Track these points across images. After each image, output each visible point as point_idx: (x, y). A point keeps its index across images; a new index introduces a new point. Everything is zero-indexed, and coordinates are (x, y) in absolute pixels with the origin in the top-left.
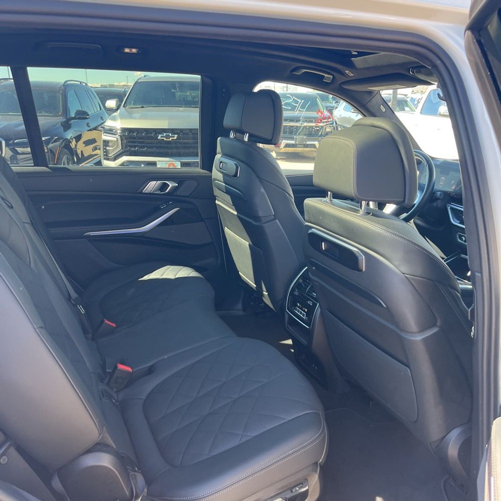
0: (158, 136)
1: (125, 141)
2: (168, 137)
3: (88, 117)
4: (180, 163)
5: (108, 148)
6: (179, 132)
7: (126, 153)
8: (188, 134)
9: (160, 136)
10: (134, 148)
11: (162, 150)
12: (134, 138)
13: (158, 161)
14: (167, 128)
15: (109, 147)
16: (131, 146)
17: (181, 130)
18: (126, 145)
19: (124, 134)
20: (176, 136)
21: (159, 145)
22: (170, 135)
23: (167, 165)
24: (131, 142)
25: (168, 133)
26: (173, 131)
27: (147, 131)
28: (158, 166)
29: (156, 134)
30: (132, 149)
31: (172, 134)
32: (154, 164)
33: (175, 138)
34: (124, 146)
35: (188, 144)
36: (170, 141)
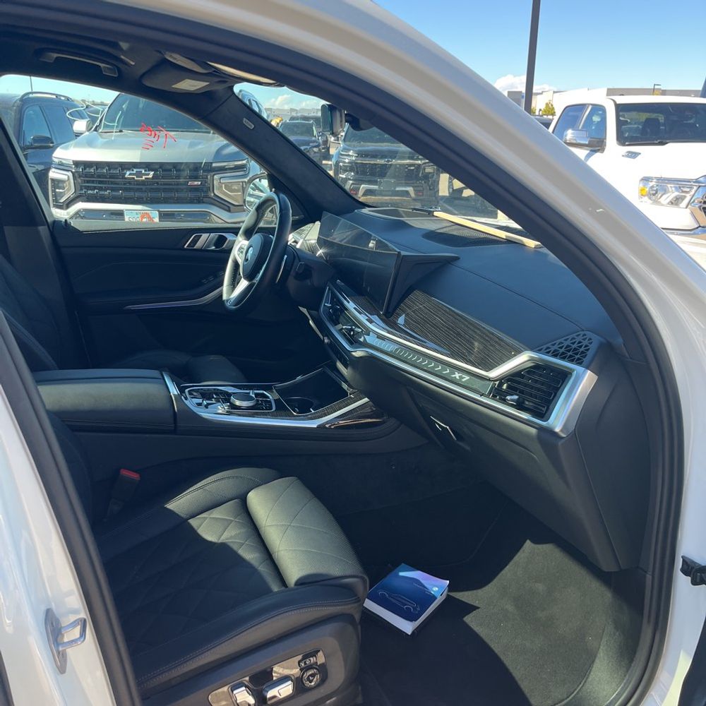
0: (125, 174)
1: (80, 181)
2: (139, 175)
3: (51, 145)
4: (157, 212)
5: (57, 190)
6: (157, 167)
7: (81, 198)
8: (170, 170)
9: (128, 173)
10: (91, 190)
11: (131, 194)
12: (92, 176)
13: (126, 210)
14: (138, 161)
15: (59, 189)
16: (88, 188)
17: (161, 165)
18: (81, 186)
19: (78, 170)
20: (152, 173)
21: (128, 186)
22: (143, 172)
23: (139, 216)
24: (88, 182)
25: (140, 168)
26: (148, 166)
27: (110, 165)
28: (127, 219)
29: (123, 170)
30: (90, 192)
31: (145, 171)
32: (120, 214)
33: (150, 176)
34: (79, 187)
35: (170, 185)
36: (142, 181)
